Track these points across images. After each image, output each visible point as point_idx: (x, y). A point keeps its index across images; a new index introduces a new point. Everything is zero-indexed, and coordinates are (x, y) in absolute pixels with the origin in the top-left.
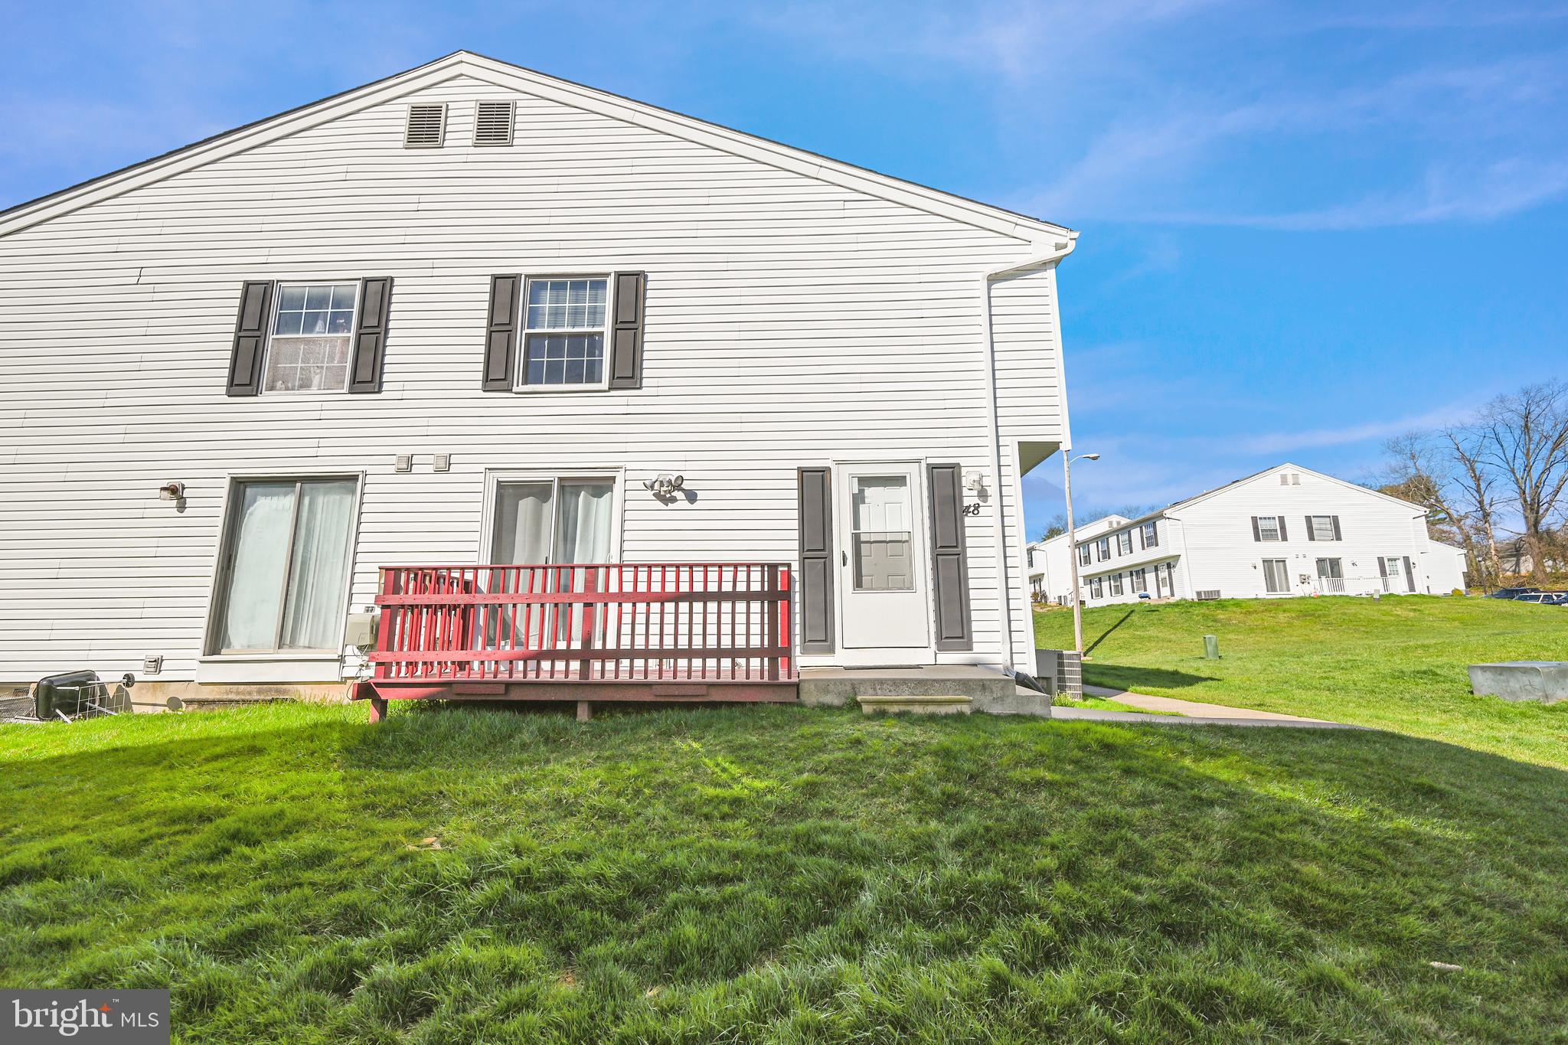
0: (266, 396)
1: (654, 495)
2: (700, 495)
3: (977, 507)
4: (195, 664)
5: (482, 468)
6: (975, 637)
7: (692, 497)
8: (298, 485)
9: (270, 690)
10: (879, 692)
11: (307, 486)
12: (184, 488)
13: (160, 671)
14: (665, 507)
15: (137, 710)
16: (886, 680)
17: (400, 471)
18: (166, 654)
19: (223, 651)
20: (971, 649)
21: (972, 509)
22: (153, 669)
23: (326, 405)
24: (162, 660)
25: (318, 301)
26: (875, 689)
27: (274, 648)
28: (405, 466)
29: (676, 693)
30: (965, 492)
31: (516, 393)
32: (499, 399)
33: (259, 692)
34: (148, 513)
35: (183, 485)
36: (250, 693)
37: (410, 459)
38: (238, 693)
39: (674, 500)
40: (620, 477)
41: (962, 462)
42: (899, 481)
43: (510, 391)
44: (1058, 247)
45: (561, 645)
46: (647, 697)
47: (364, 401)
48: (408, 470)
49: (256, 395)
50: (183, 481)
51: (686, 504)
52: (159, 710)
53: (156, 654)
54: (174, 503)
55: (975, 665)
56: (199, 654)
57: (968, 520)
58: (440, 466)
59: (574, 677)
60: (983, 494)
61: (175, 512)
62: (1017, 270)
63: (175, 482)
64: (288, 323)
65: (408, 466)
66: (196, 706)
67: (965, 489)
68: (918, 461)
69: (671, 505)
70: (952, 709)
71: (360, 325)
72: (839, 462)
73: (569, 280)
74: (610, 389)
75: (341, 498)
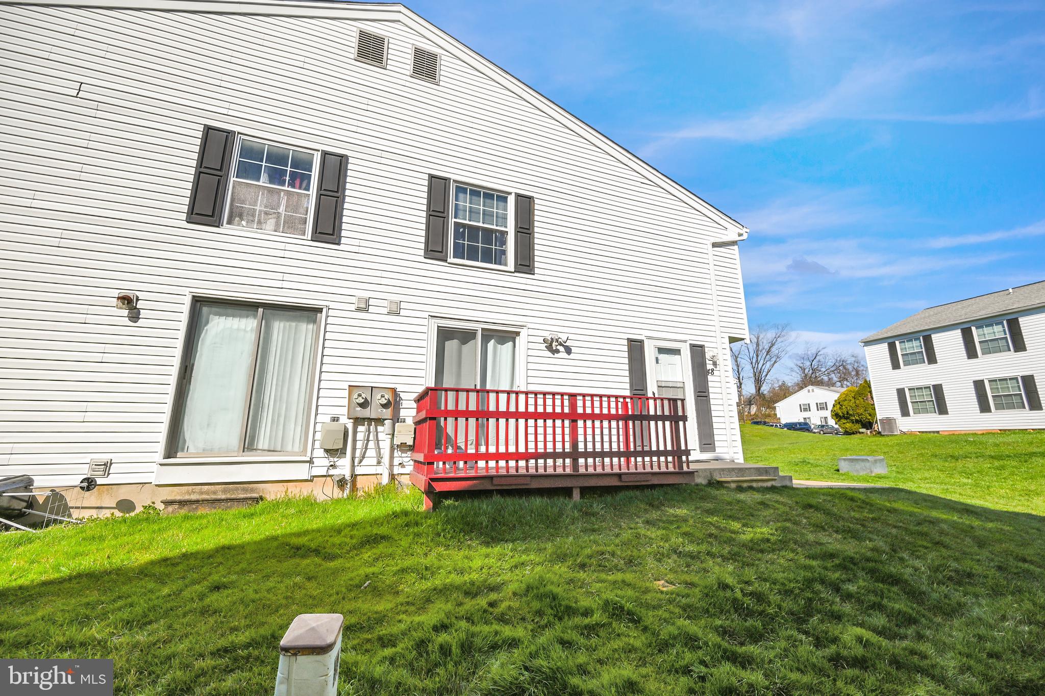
0: (226, 229)
1: (546, 347)
2: (573, 350)
3: (713, 370)
4: (155, 467)
5: (426, 315)
6: (717, 444)
7: (568, 351)
8: (261, 310)
9: (237, 489)
10: (722, 476)
11: (268, 312)
12: (138, 299)
13: (109, 474)
14: (552, 356)
15: (76, 514)
16: (725, 469)
17: (359, 310)
18: (115, 458)
19: (179, 454)
20: (715, 451)
21: (710, 371)
22: (101, 473)
23: (289, 247)
24: (111, 464)
25: (278, 158)
26: (720, 474)
27: (238, 451)
28: (364, 306)
29: (635, 479)
30: (708, 362)
31: (449, 263)
32: (435, 266)
33: (224, 491)
34: (90, 319)
35: (137, 297)
36: (215, 493)
37: (367, 301)
38: (202, 493)
39: (558, 351)
40: (524, 332)
41: (706, 345)
42: (677, 352)
43: (446, 261)
44: (740, 235)
45: (483, 449)
46: (615, 482)
47: (324, 249)
48: (366, 310)
49: (218, 227)
50: (138, 293)
51: (565, 355)
52: (106, 514)
53: (105, 458)
54: (126, 312)
55: (717, 460)
56: (159, 457)
57: (710, 378)
58: (392, 309)
59: (568, 471)
60: (715, 364)
61: (126, 321)
62: (723, 243)
63: (130, 294)
64: (249, 171)
65: (364, 307)
66: (176, 507)
67: (707, 360)
68: (685, 341)
69: (556, 355)
70: (769, 484)
71: (320, 187)
72: (649, 338)
73: (482, 191)
74: (515, 271)
75: (296, 325)
